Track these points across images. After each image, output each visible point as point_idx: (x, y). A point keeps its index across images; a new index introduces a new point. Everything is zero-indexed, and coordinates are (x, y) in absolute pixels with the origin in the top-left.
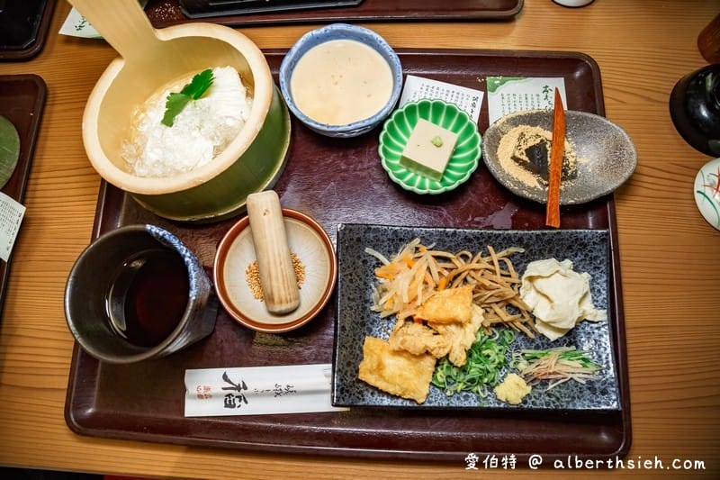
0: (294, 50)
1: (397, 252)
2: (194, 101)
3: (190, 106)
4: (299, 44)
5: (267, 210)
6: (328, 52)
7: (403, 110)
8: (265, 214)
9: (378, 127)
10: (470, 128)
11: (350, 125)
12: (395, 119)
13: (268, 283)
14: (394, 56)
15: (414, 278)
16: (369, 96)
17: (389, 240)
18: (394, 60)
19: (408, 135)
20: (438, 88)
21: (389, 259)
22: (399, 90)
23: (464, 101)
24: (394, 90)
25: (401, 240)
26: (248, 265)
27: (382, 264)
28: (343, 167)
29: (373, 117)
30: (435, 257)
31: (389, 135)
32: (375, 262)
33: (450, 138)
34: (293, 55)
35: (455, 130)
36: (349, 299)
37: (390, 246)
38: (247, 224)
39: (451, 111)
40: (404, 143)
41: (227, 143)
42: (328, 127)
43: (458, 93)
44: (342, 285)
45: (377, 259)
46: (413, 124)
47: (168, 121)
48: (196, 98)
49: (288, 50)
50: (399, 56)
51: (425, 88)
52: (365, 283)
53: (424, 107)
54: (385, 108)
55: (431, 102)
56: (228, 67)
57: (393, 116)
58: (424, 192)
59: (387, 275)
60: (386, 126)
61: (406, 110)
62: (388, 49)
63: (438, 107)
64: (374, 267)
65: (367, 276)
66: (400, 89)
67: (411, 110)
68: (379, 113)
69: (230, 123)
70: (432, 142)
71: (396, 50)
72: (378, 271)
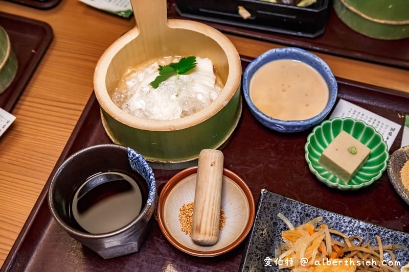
0: (260, 59)
1: (302, 223)
2: (178, 75)
3: (173, 78)
4: (264, 55)
5: (214, 163)
6: (284, 67)
7: (331, 122)
8: (212, 165)
9: (309, 129)
10: (382, 148)
11: (288, 121)
12: (323, 127)
13: (199, 217)
14: (334, 80)
15: (311, 244)
16: (307, 105)
17: (298, 212)
18: (333, 83)
19: (329, 141)
20: (363, 115)
21: (295, 226)
22: (331, 105)
23: (382, 129)
24: (328, 105)
25: (307, 215)
26: (182, 205)
27: (288, 229)
28: (272, 155)
29: (307, 120)
30: (331, 234)
31: (315, 137)
32: (283, 226)
33: (364, 150)
34: (257, 62)
35: (370, 147)
36: (257, 247)
37: (297, 217)
38: (195, 171)
39: (369, 132)
40: (325, 147)
41: (194, 111)
42: (272, 119)
43: (379, 122)
44: (254, 235)
45: (285, 225)
46: (336, 134)
47: (155, 84)
48: (180, 73)
49: (253, 59)
50: (338, 84)
51: (352, 112)
52: (272, 241)
53: (348, 124)
54: (317, 116)
55: (355, 121)
56: (207, 58)
57: (323, 124)
58: (334, 184)
59: (291, 237)
60: (315, 130)
61: (333, 122)
62: (331, 75)
63: (359, 127)
64: (281, 230)
65: (275, 235)
66: (333, 105)
67: (337, 124)
68: (312, 119)
69: (200, 97)
70: (348, 150)
71: (337, 78)
72: (284, 234)
